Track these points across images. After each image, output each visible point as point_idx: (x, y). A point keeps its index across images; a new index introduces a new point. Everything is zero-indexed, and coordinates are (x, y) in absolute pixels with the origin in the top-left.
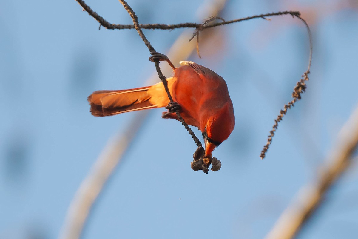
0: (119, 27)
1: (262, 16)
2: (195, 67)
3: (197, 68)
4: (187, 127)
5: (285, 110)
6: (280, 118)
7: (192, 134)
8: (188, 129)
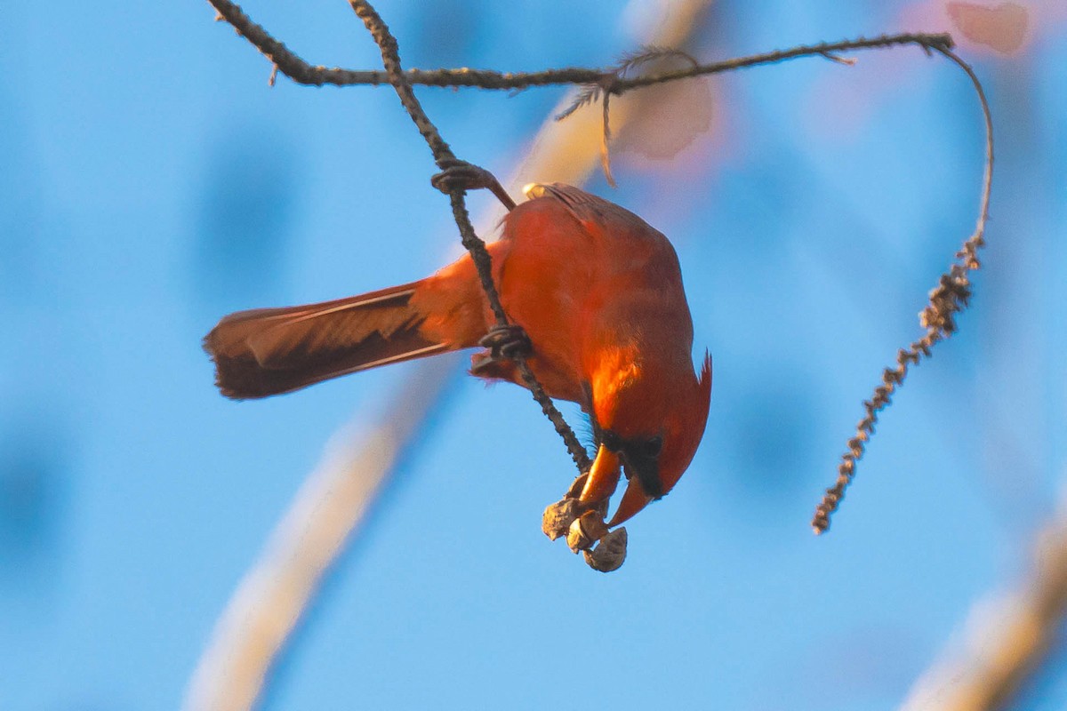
0: (339, 78)
1: (823, 50)
2: (569, 197)
3: (577, 201)
4: (549, 408)
5: (898, 367)
6: (883, 398)
7: (564, 430)
8: (552, 414)
